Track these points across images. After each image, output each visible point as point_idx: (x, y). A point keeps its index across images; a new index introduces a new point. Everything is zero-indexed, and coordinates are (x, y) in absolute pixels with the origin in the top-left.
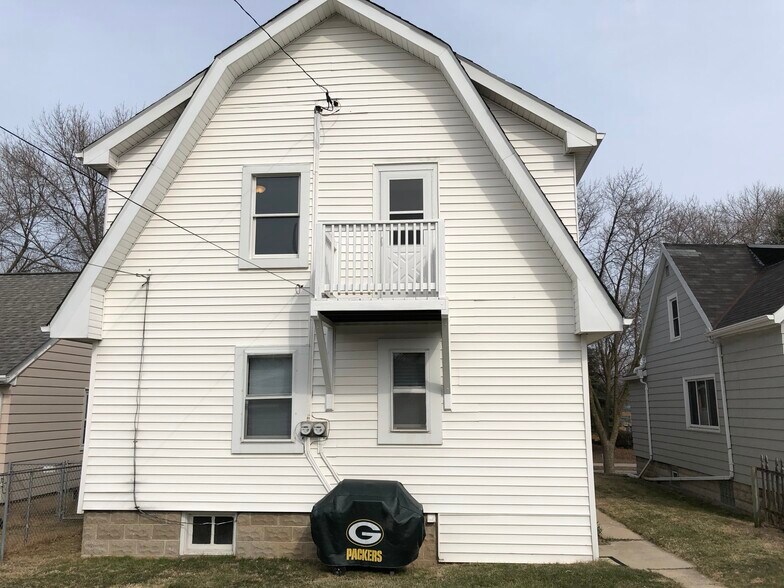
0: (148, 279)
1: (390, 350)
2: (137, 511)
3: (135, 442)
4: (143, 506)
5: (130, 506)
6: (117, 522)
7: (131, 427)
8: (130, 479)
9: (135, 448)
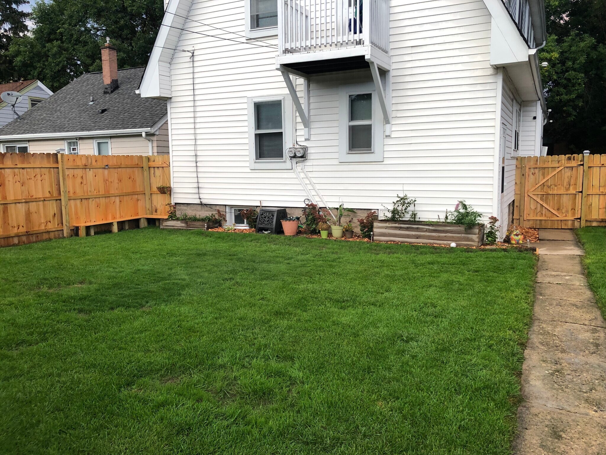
0: (193, 53)
1: (347, 93)
2: (201, 204)
3: (196, 163)
4: (204, 201)
5: (198, 201)
6: (193, 210)
7: (193, 153)
8: (196, 185)
9: (197, 166)
